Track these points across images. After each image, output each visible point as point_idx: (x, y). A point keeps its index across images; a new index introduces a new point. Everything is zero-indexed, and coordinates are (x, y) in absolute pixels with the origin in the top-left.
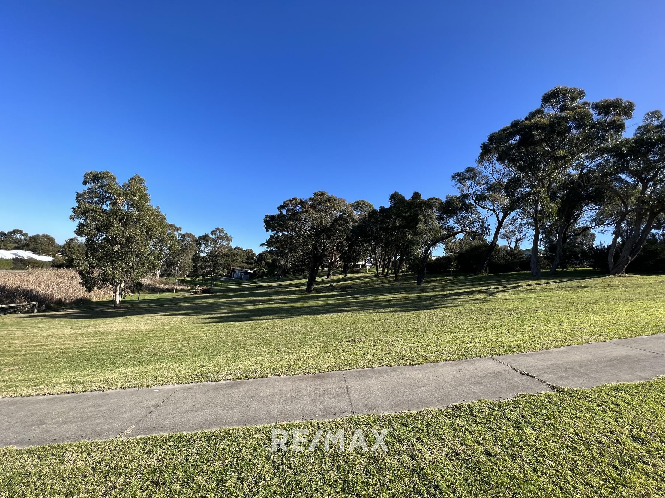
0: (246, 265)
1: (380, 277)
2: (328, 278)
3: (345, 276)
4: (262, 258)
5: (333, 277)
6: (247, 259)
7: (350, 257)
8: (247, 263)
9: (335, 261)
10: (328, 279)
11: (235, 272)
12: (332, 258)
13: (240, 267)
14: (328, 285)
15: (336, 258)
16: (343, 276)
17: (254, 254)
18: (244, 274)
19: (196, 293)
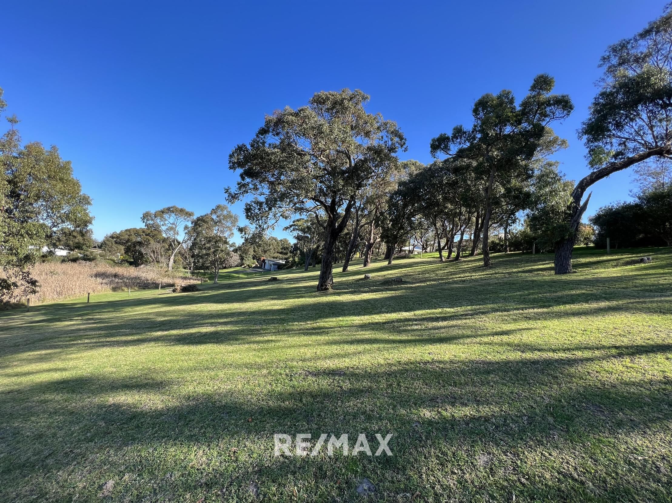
0: (281, 255)
1: (446, 262)
2: (365, 266)
3: (389, 263)
4: (297, 247)
5: (371, 266)
6: (282, 249)
7: (395, 237)
8: (281, 253)
9: (374, 243)
10: (366, 268)
11: (265, 263)
12: (370, 239)
13: (274, 258)
14: (363, 276)
15: (375, 239)
16: (386, 263)
17: (290, 243)
18: (274, 264)
19: (174, 291)
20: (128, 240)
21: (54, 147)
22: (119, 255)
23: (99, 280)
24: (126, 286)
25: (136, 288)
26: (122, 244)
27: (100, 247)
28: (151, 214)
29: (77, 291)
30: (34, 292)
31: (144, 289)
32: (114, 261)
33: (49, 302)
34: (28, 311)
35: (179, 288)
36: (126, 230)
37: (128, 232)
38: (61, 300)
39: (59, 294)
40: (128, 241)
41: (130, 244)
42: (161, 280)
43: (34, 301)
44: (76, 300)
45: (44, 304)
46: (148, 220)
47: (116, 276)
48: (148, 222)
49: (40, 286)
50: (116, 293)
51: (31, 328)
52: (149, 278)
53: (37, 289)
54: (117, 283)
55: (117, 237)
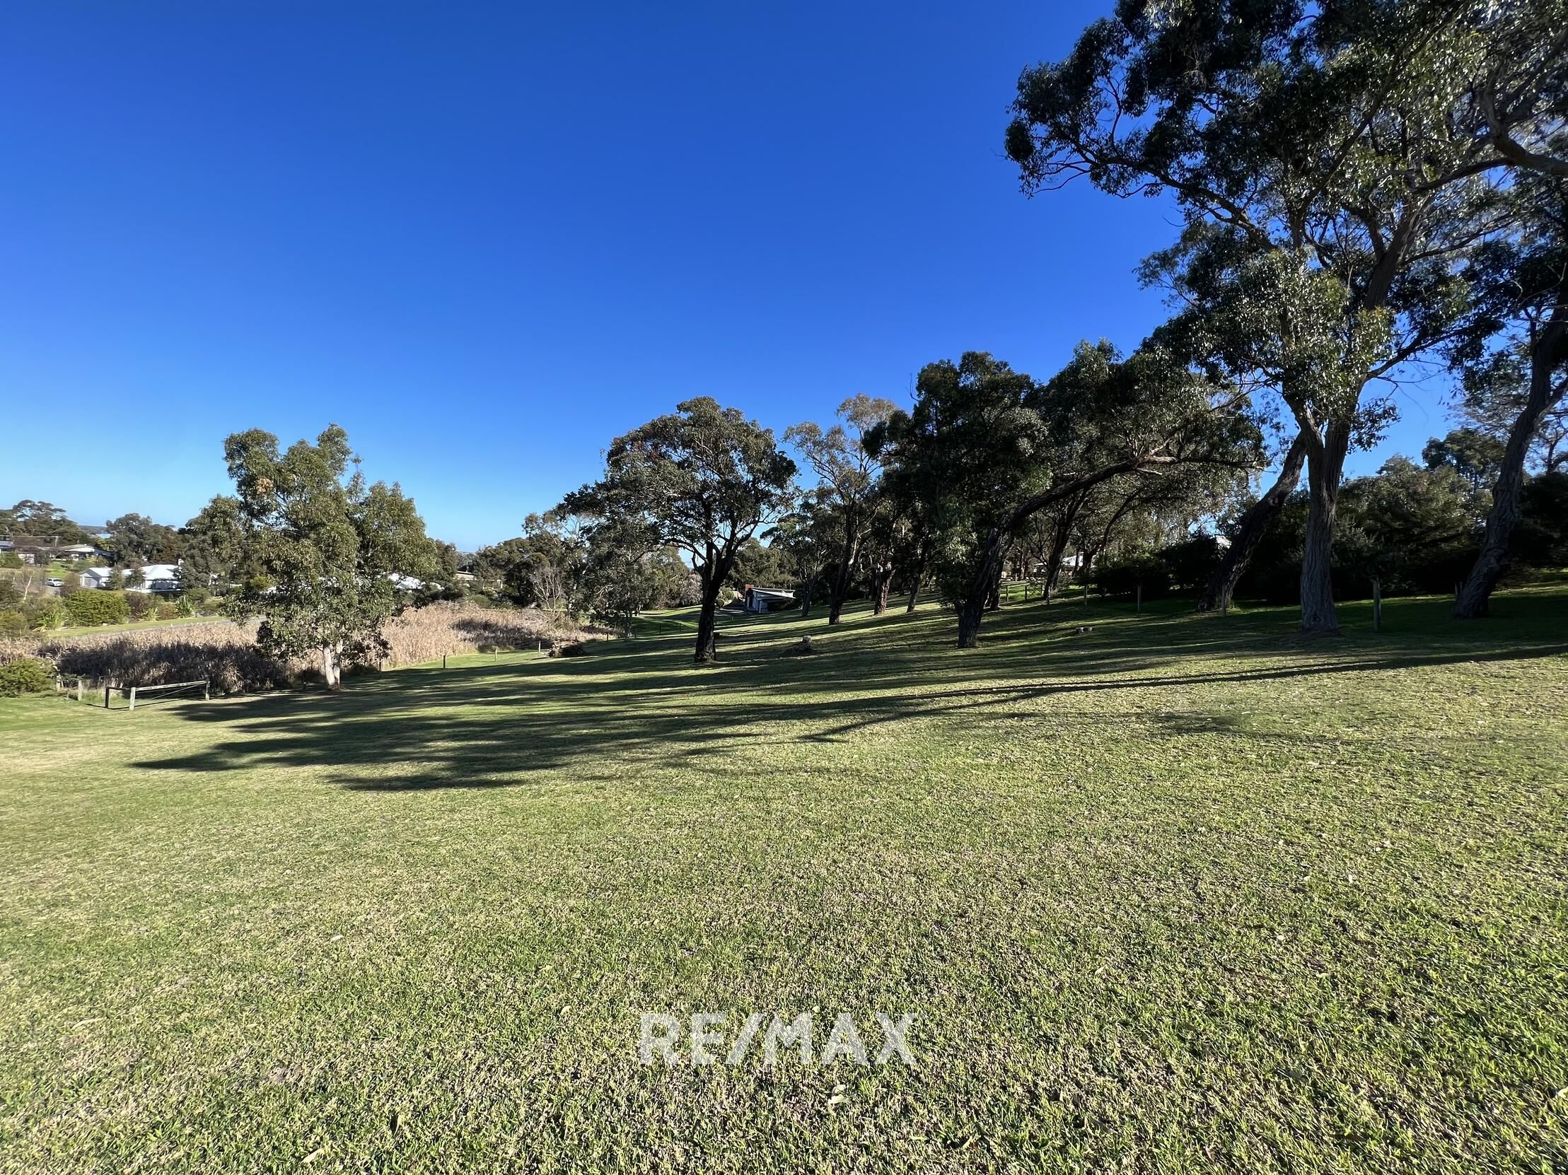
0: (791, 578)
11: (752, 597)
13: (777, 583)
18: (763, 600)
19: (551, 655)
20: (509, 559)
21: (396, 485)
22: (498, 584)
23: (463, 634)
24: (498, 644)
25: (511, 647)
26: (500, 567)
27: (471, 569)
28: (536, 519)
29: (433, 651)
30: (386, 655)
31: (523, 649)
32: (489, 595)
33: (401, 667)
34: (380, 678)
35: (557, 650)
36: (506, 543)
37: (508, 547)
38: (414, 665)
39: (412, 655)
40: (509, 561)
41: (511, 567)
42: (551, 633)
43: (386, 666)
44: (432, 664)
45: (396, 668)
46: (532, 529)
47: (486, 626)
48: (533, 532)
49: (391, 649)
50: (483, 655)
51: (387, 694)
52: (534, 630)
53: (389, 651)
54: (486, 638)
55: (493, 556)
